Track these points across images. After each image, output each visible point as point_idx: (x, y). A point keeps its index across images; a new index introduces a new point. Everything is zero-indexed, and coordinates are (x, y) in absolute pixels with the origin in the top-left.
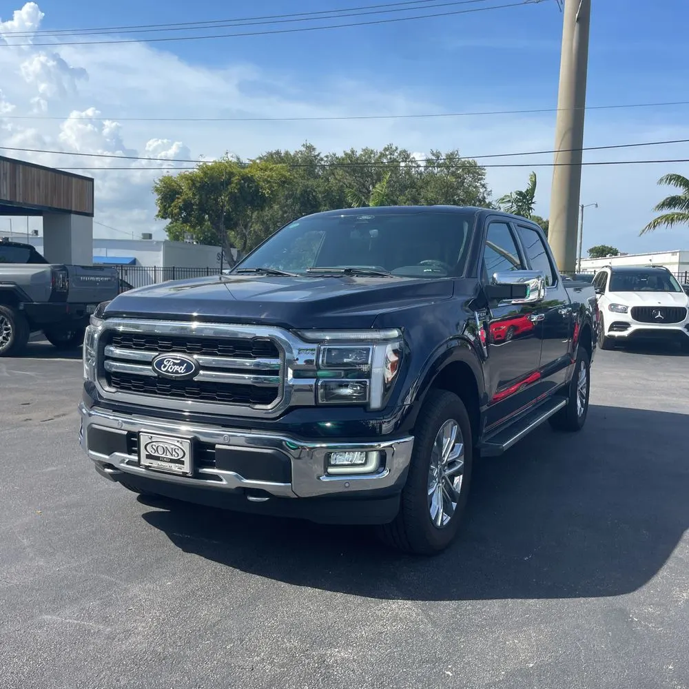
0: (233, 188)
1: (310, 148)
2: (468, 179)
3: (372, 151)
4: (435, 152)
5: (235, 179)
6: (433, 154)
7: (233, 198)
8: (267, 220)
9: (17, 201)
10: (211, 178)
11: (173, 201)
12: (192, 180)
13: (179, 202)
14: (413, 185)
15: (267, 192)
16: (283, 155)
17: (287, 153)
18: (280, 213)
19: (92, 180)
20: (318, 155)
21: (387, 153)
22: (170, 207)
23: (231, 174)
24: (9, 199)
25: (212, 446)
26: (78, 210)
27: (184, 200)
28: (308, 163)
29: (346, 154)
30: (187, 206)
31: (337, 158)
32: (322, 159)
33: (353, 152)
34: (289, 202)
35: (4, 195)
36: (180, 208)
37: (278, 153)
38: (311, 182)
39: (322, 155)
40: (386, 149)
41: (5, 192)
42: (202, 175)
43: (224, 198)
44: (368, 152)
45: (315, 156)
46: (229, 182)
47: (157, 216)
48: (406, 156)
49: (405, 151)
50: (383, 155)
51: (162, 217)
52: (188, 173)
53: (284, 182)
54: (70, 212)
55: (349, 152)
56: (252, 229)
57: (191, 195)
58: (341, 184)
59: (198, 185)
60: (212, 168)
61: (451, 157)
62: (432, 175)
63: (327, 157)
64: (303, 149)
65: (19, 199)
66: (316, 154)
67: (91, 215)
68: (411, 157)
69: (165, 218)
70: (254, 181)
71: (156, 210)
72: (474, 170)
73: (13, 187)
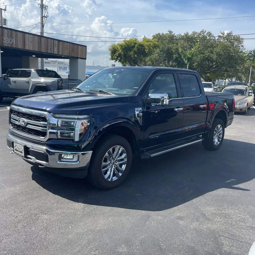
0: (135, 49)
1: (170, 32)
2: (236, 43)
3: (196, 32)
4: (222, 32)
5: (136, 46)
6: (221, 33)
7: (135, 53)
8: (153, 60)
9: (60, 54)
10: (128, 45)
11: (115, 54)
12: (121, 46)
13: (117, 54)
14: (212, 46)
15: (147, 51)
16: (161, 35)
17: (163, 34)
18: (158, 57)
19: (86, 46)
20: (174, 35)
21: (201, 33)
22: (114, 56)
23: (135, 44)
24: (57, 54)
25: (29, 148)
26: (81, 57)
27: (119, 54)
28: (171, 38)
29: (185, 34)
30: (120, 55)
31: (181, 36)
32: (175, 36)
33: (187, 33)
34: (162, 53)
35: (55, 52)
36: (117, 56)
37: (159, 34)
38: (171, 45)
39: (175, 35)
40: (201, 32)
41: (56, 51)
42: (125, 44)
43: (132, 53)
44: (194, 33)
45: (173, 35)
46: (134, 47)
47: (110, 59)
48: (210, 34)
49: (210, 32)
50: (200, 34)
51: (112, 60)
52: (120, 43)
53: (156, 46)
54: (78, 58)
55: (186, 33)
56: (148, 63)
57: (121, 51)
58: (183, 46)
59: (123, 48)
60: (129, 41)
61: (229, 35)
62: (220, 42)
63: (177, 35)
64: (168, 33)
65: (60, 53)
66: (173, 34)
67: (86, 59)
68: (212, 34)
69: (113, 60)
70: (144, 46)
71: (110, 57)
72: (239, 40)
73: (58, 49)
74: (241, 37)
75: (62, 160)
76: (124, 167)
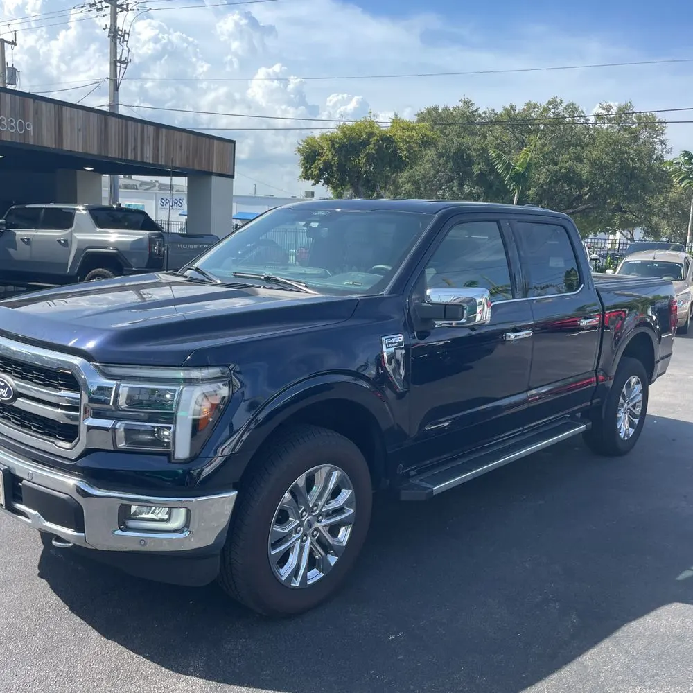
0: (371, 149)
1: (468, 103)
2: (644, 135)
3: (535, 105)
4: (605, 105)
5: (373, 140)
6: (603, 109)
7: (370, 159)
8: (418, 180)
9: (160, 163)
10: (350, 139)
11: (314, 162)
12: (332, 141)
13: (319, 163)
14: (579, 143)
16: (440, 111)
17: (446, 108)
18: (432, 172)
19: (234, 142)
20: (477, 110)
21: (550, 107)
22: (310, 168)
23: (371, 134)
24: (151, 162)
26: (219, 172)
27: (325, 162)
28: (468, 121)
29: (505, 109)
30: (327, 167)
31: (496, 114)
32: (480, 116)
33: (512, 107)
34: (442, 161)
35: (147, 158)
36: (320, 170)
37: (436, 109)
38: (468, 140)
39: (480, 112)
40: (550, 103)
41: (148, 155)
42: (340, 135)
43: (362, 160)
44: (531, 107)
45: (472, 112)
46: (366, 143)
47: (301, 177)
48: (573, 109)
49: (573, 104)
50: (546, 109)
51: (305, 178)
52: (329, 134)
53: (427, 142)
54: (211, 174)
55: (508, 107)
56: (403, 189)
57: (330, 156)
58: (499, 141)
59: (337, 146)
60: (352, 129)
61: (624, 111)
62: (600, 131)
63: (485, 113)
64: (461, 105)
65: (162, 162)
66: (474, 109)
67: (232, 177)
68: (580, 110)
69: (308, 179)
70: (393, 142)
71: (300, 171)
72: (650, 123)
73: (156, 149)
74: (659, 116)
75: (131, 524)
76: (344, 534)
